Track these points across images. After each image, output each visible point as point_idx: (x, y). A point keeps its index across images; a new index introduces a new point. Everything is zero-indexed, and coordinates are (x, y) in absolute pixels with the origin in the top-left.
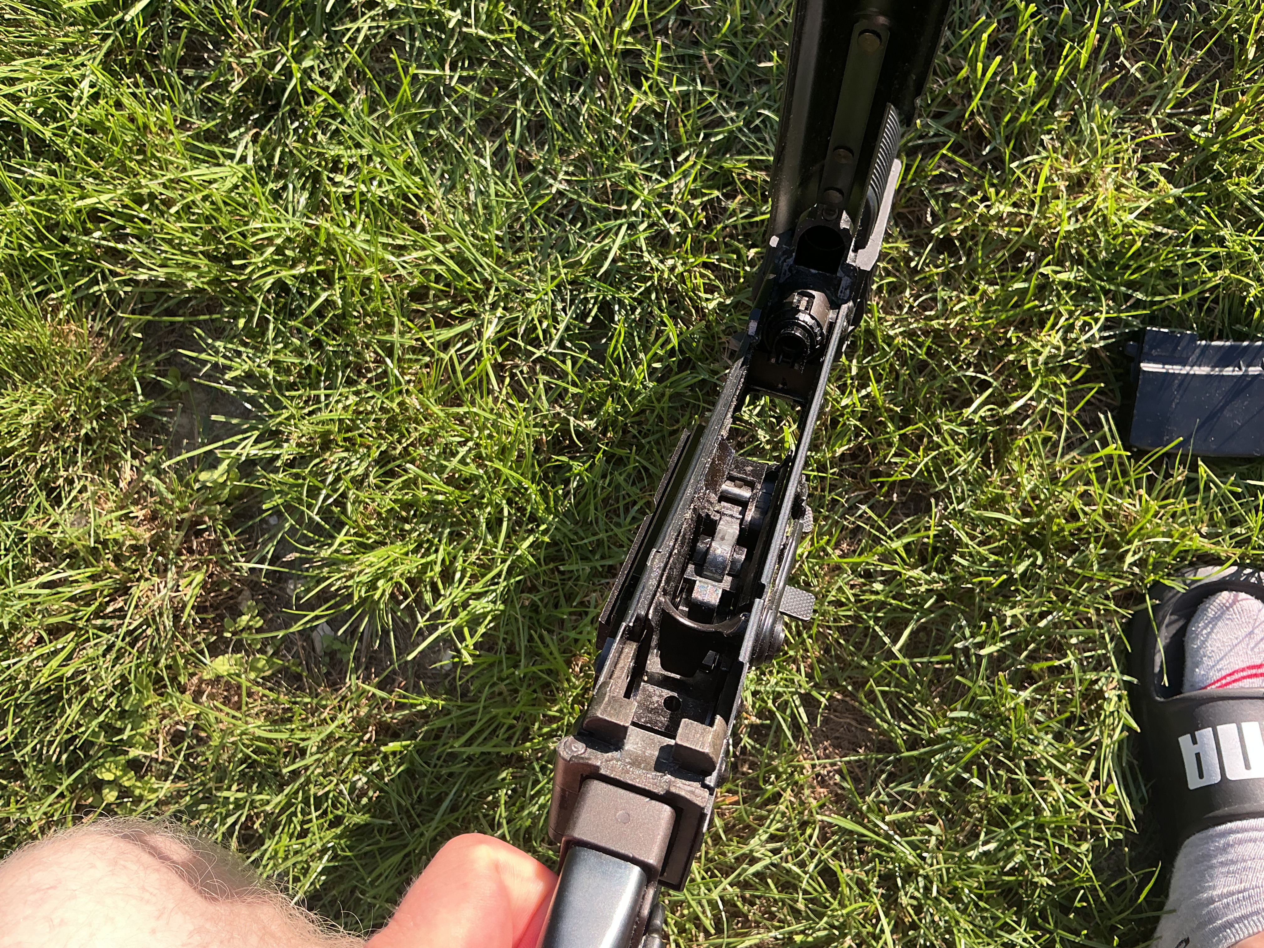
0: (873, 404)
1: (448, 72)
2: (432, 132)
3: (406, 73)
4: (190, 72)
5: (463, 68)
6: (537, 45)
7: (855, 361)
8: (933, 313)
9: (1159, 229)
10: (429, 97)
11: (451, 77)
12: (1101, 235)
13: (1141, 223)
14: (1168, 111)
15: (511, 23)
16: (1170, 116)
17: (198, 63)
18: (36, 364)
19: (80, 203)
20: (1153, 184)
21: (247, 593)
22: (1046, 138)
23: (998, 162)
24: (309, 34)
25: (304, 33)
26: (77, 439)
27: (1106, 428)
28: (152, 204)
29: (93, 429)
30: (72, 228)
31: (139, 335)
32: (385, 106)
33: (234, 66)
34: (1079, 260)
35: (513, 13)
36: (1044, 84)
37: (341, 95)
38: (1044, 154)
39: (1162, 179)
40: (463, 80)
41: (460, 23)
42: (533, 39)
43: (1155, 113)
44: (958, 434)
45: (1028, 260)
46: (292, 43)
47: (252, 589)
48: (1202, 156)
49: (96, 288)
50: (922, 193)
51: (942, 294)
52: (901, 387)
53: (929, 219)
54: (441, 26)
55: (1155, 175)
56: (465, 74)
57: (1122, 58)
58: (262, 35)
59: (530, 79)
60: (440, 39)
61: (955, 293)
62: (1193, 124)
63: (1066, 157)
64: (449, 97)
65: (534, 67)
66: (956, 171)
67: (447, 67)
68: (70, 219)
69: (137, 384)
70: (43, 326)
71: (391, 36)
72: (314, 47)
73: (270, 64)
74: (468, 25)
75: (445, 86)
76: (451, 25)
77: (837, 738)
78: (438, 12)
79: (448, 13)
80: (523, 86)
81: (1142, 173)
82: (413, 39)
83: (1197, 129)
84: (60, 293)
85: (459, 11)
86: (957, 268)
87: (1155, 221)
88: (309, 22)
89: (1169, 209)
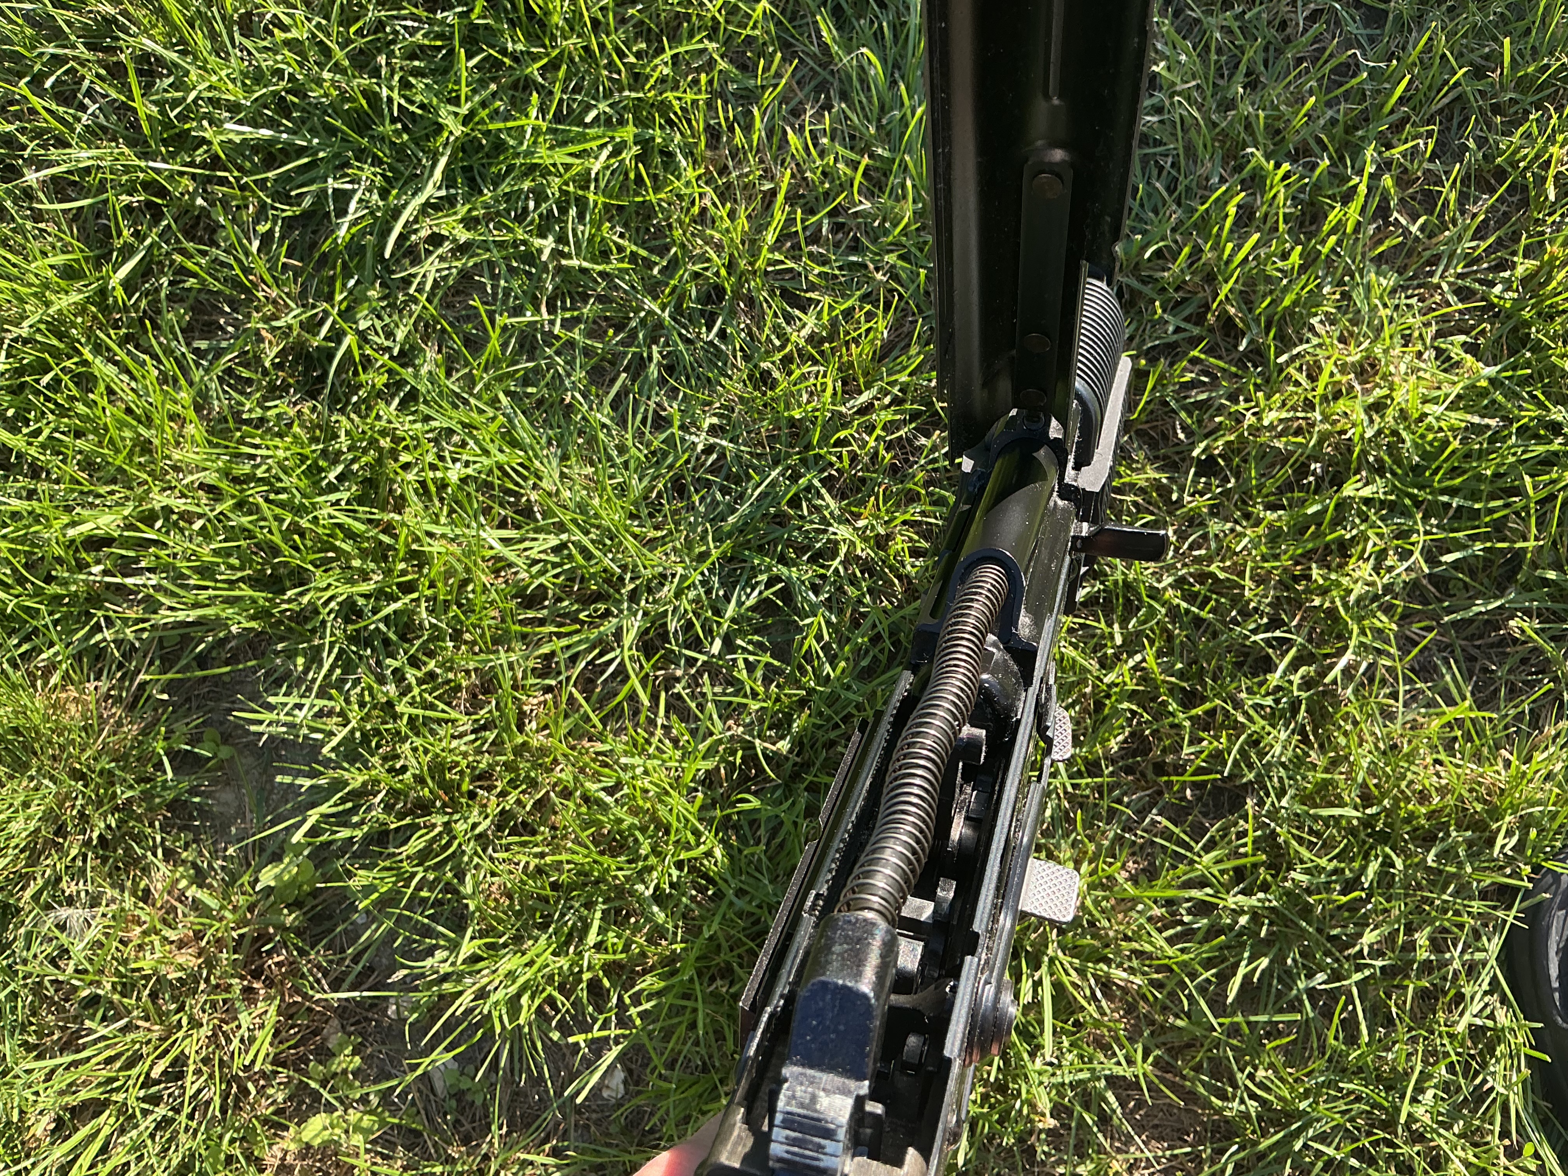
0: (1145, 678)
1: (545, 316)
2: (530, 390)
3: (493, 322)
4: (203, 345)
5: (564, 309)
6: (656, 271)
7: (1116, 626)
8: (1203, 552)
9: (1476, 420)
10: (522, 346)
11: (552, 323)
12: (1404, 434)
13: (1453, 414)
14: (1459, 270)
15: (620, 249)
16: (1459, 276)
17: (210, 329)
18: (25, 748)
19: (71, 533)
20: (1458, 364)
21: (335, 1022)
22: (1314, 321)
23: (1257, 354)
24: (358, 282)
25: (352, 283)
26: (87, 843)
27: (1448, 678)
28: (167, 519)
29: (109, 827)
30: (59, 560)
31: (165, 697)
32: (467, 364)
33: (264, 333)
34: (1379, 469)
35: (622, 236)
36: (1310, 261)
37: (407, 357)
38: (1315, 341)
39: (1469, 357)
40: (568, 325)
41: (557, 254)
42: (650, 265)
43: (1442, 277)
44: (1262, 707)
45: (1314, 473)
46: (338, 297)
47: (341, 1017)
48: (1511, 324)
49: (98, 637)
50: (1167, 404)
51: (1215, 527)
52: (1177, 650)
53: (1182, 436)
54: (531, 257)
55: (1457, 353)
56: (568, 315)
57: (1395, 214)
58: (296, 290)
59: (651, 312)
60: (528, 274)
61: (1229, 525)
62: (1492, 284)
63: (1342, 340)
64: (550, 345)
65: (655, 298)
66: (1206, 373)
67: (544, 309)
68: (59, 551)
69: (165, 759)
70: (32, 697)
71: (465, 275)
72: (368, 299)
73: (312, 326)
74: (568, 256)
75: (543, 333)
76: (544, 258)
77: (1156, 1126)
78: (524, 242)
79: (538, 242)
80: (643, 321)
81: (1440, 352)
82: (494, 277)
83: (1498, 289)
84: (52, 651)
85: (551, 238)
86: (1226, 493)
87: (1467, 410)
88: (357, 267)
89: (1484, 393)
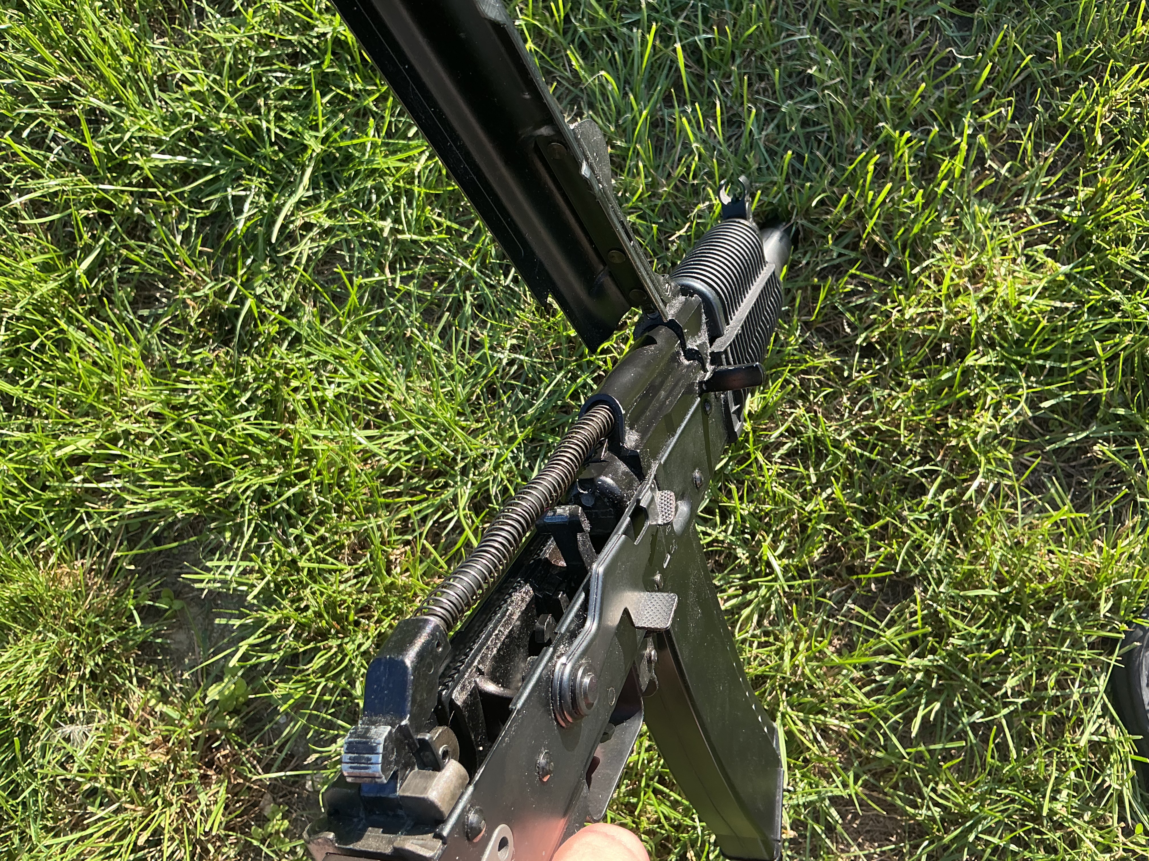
0: (836, 505)
1: (389, 275)
2: (381, 329)
3: (351, 283)
4: (145, 312)
5: (402, 269)
6: (465, 238)
7: (811, 469)
8: (870, 412)
9: (1058, 304)
10: (373, 298)
11: (394, 280)
12: (1007, 318)
13: (1041, 302)
14: (1038, 198)
15: (439, 224)
16: (1039, 203)
17: (149, 301)
18: (33, 611)
19: (59, 453)
20: (1042, 265)
21: (268, 796)
22: (937, 242)
23: (897, 269)
24: (254, 261)
25: (249, 261)
26: (82, 677)
27: (1053, 491)
28: (126, 439)
29: (97, 664)
30: (51, 474)
31: (132, 567)
32: (335, 313)
33: (189, 301)
34: (991, 344)
35: (439, 215)
36: (929, 200)
37: (291, 311)
38: (939, 256)
39: (1049, 260)
40: (404, 281)
41: (394, 231)
42: (461, 234)
43: (1026, 204)
44: (921, 520)
45: (945, 350)
46: (240, 272)
47: (272, 792)
48: (1078, 234)
49: (82, 527)
50: (836, 308)
51: (877, 393)
52: (857, 484)
53: (848, 330)
54: (375, 235)
55: (1041, 258)
56: (405, 274)
57: (989, 162)
58: (209, 269)
59: (463, 268)
60: (375, 247)
61: (887, 392)
62: (1062, 207)
63: (958, 254)
64: (393, 296)
65: (466, 257)
66: (862, 284)
67: (387, 271)
68: (50, 467)
69: (135, 613)
70: (37, 575)
71: (330, 250)
72: (261, 272)
73: (223, 294)
74: (402, 232)
75: (388, 288)
76: (385, 234)
77: (868, 832)
78: (370, 224)
79: (380, 224)
80: (458, 275)
81: (1028, 258)
82: (351, 251)
83: (1067, 210)
84: (49, 540)
85: (389, 220)
86: (883, 369)
87: (1051, 297)
88: (252, 250)
89: (1062, 285)
